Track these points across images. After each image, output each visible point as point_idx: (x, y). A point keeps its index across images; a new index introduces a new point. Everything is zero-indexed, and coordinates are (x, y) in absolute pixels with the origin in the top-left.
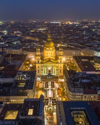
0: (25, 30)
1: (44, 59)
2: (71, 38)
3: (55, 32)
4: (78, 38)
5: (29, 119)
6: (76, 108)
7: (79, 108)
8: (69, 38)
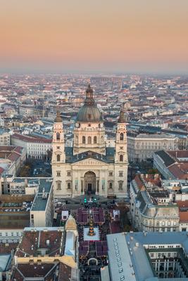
0: (15, 94)
1: (74, 154)
2: (150, 114)
3: (105, 101)
4: (170, 115)
5: (39, 263)
6: (157, 246)
7: (166, 246)
8: (145, 115)
